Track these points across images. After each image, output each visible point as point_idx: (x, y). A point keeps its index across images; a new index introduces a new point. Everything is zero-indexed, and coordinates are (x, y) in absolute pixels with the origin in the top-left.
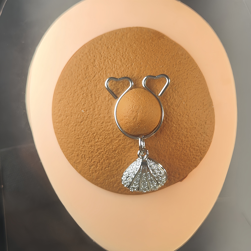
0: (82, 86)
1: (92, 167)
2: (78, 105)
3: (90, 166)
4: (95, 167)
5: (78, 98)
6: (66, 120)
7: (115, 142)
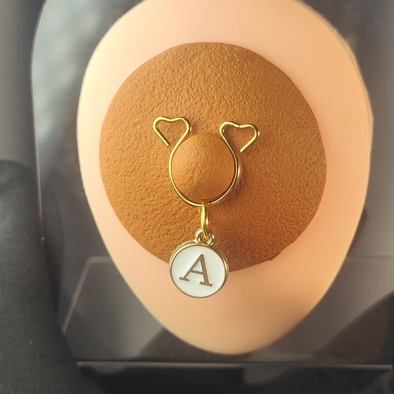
0: (135, 123)
1: (147, 232)
2: (129, 149)
3: (144, 230)
4: (150, 232)
5: (130, 138)
6: (114, 166)
7: (175, 203)
